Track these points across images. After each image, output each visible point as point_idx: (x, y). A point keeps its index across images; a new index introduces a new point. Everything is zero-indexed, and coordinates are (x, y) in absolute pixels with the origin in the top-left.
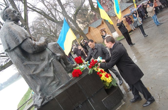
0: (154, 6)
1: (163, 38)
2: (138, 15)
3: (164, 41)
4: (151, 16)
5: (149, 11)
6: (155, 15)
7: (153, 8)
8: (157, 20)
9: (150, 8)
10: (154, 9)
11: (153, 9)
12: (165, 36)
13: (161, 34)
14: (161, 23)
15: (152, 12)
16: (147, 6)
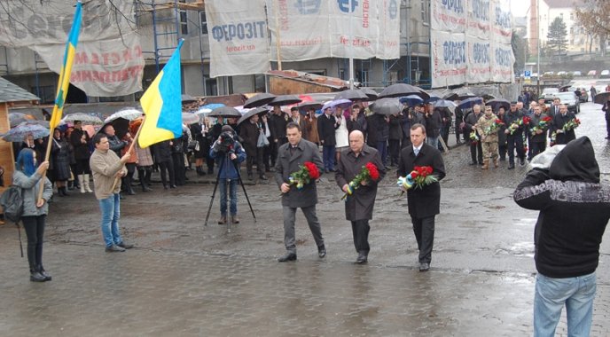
0: (127, 156)
1: (117, 317)
2: (46, 163)
3: (118, 329)
4: (99, 196)
5: (101, 168)
6: (116, 196)
7: (122, 164)
8: (117, 225)
9: (108, 157)
10: (125, 171)
11: (120, 169)
12: (130, 312)
13: (117, 292)
14: (126, 243)
15: (108, 177)
16: (99, 142)
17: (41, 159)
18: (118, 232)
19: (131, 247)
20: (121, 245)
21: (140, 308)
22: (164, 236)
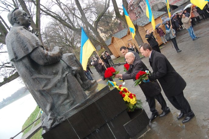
0: (190, 16)
1: (199, 55)
2: (171, 26)
3: (200, 58)
4: (187, 28)
5: (185, 22)
6: (191, 27)
8: (194, 33)
9: (186, 19)
10: (191, 20)
11: (190, 20)
12: (202, 53)
13: (198, 50)
14: (197, 37)
15: (187, 23)
16: (182, 16)
17: (170, 26)
18: (194, 35)
19: (199, 38)
20: (196, 38)
21: (204, 51)
22: (207, 32)
